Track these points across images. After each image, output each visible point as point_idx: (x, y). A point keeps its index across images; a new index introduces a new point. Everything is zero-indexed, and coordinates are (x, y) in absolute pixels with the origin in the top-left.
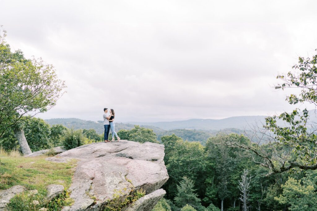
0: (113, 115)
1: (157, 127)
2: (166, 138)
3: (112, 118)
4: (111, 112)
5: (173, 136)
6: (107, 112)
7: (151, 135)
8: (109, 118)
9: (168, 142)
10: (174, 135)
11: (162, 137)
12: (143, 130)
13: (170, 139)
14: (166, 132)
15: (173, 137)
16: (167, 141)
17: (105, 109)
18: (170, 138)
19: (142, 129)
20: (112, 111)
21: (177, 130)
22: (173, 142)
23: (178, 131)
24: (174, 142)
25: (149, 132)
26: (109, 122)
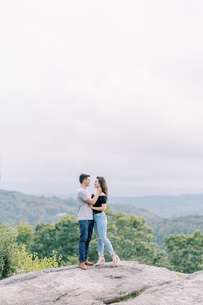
0: (103, 194)
1: (142, 210)
2: (177, 240)
3: (101, 201)
4: (98, 184)
5: (196, 235)
6: (87, 185)
7: (142, 232)
8: (94, 203)
9: (184, 250)
10: (199, 234)
11: (169, 238)
12: (121, 219)
13: (188, 243)
14: (165, 221)
15: (197, 239)
16: (181, 249)
17: (83, 178)
18: (190, 242)
19: (118, 217)
20: (101, 182)
21: (192, 216)
22: (195, 251)
23: (193, 219)
24: (199, 252)
25: (135, 224)
26: (91, 212)
